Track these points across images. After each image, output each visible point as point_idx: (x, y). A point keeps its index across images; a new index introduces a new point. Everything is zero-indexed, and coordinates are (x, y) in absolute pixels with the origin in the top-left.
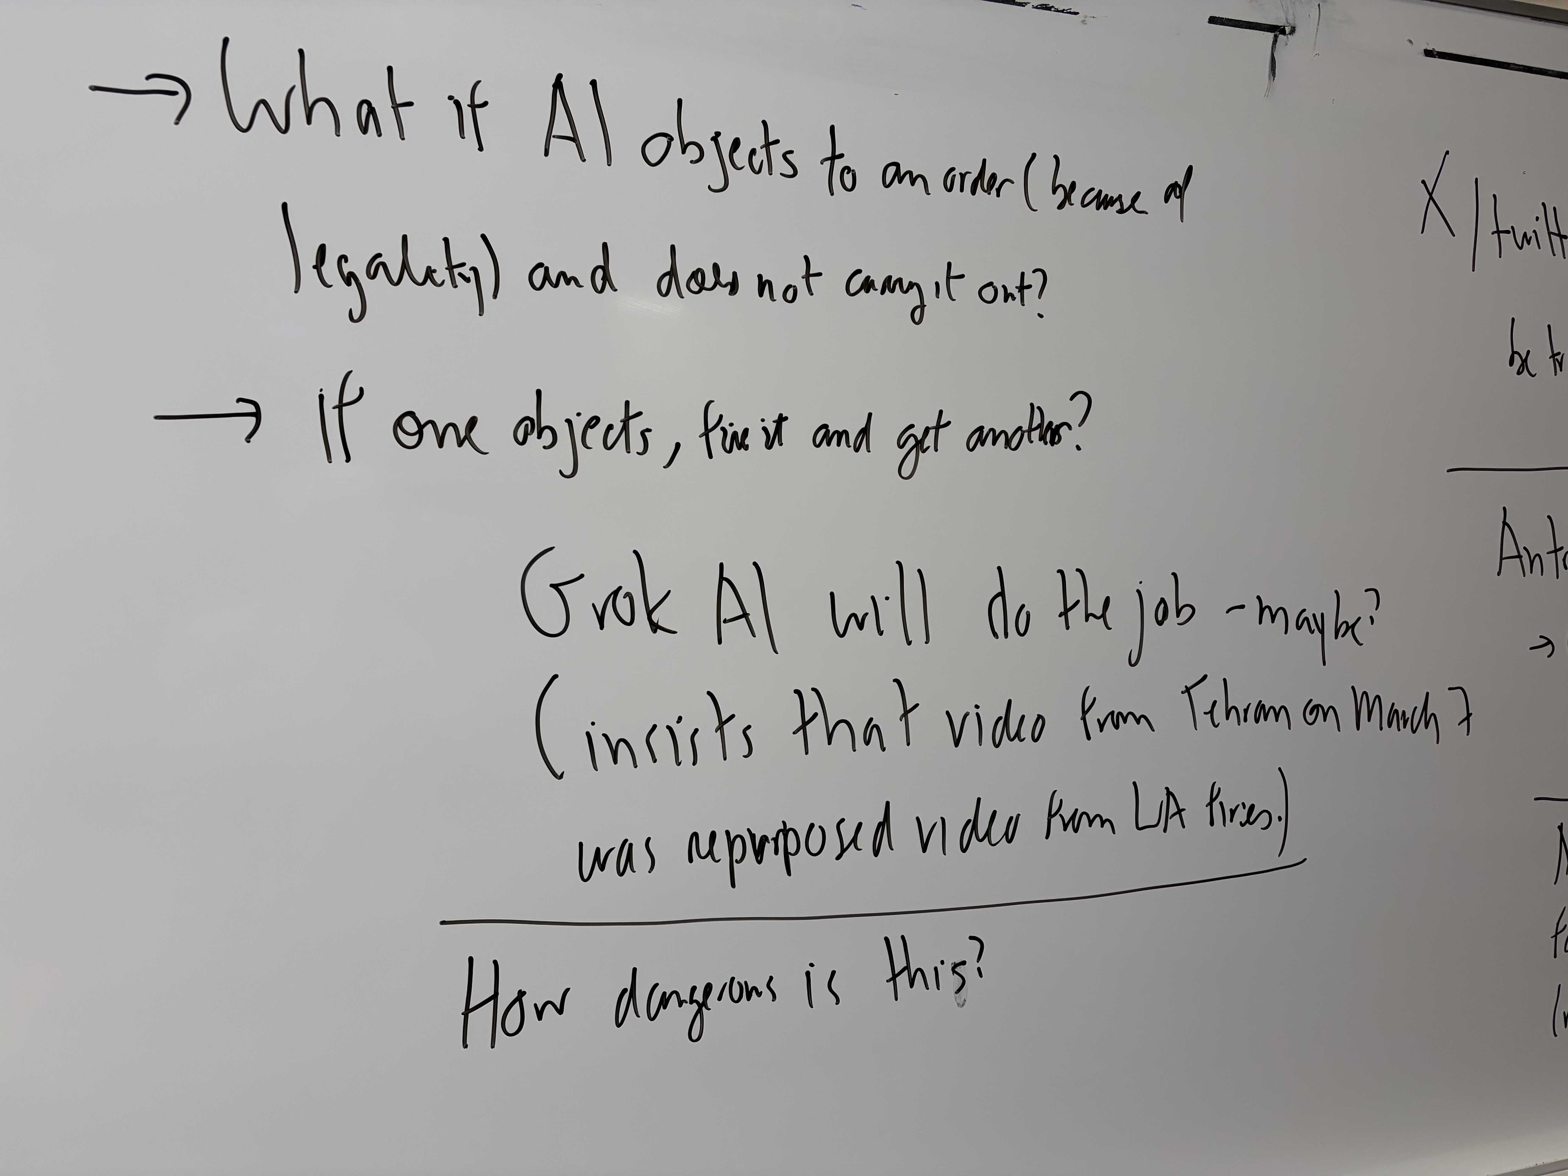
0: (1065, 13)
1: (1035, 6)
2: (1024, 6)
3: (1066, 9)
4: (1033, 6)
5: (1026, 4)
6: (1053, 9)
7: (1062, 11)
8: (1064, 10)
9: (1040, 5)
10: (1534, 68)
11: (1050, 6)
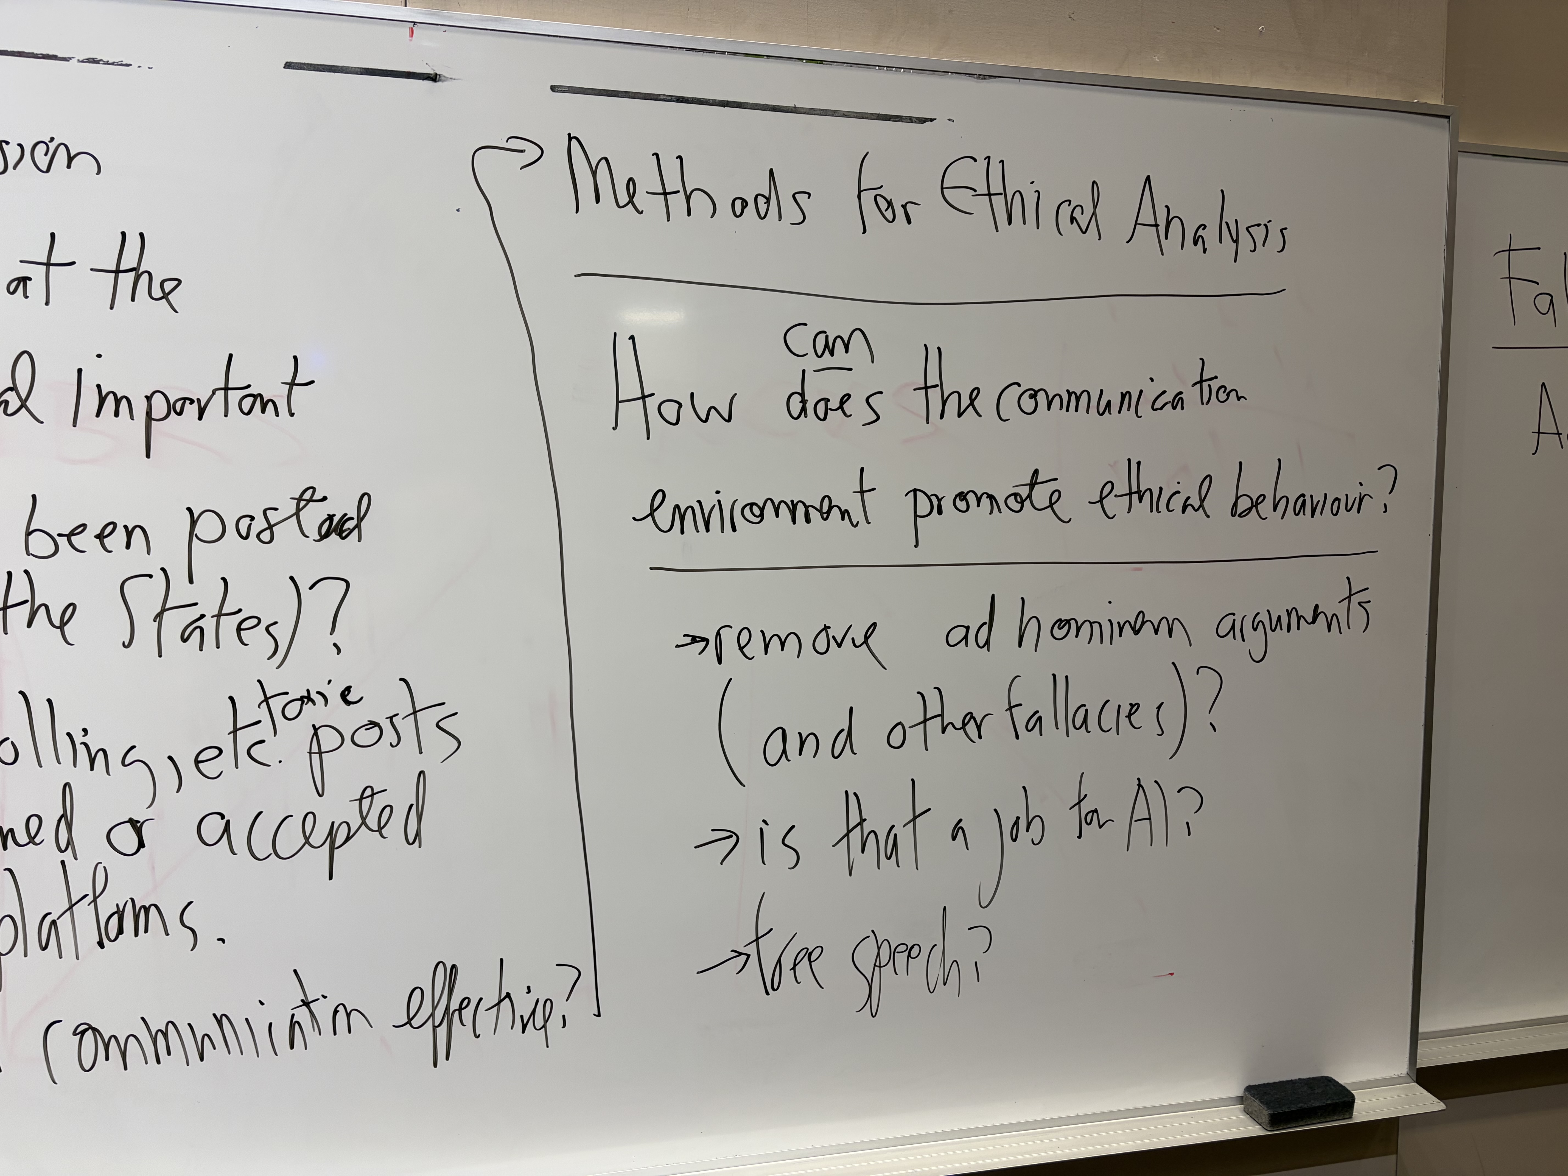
0: (115, 65)
1: (81, 60)
2: (68, 61)
3: (116, 61)
4: (79, 60)
5: (70, 58)
6: (101, 62)
7: (113, 64)
8: (114, 62)
9: (86, 59)
10: (690, 98)
11: (99, 59)
